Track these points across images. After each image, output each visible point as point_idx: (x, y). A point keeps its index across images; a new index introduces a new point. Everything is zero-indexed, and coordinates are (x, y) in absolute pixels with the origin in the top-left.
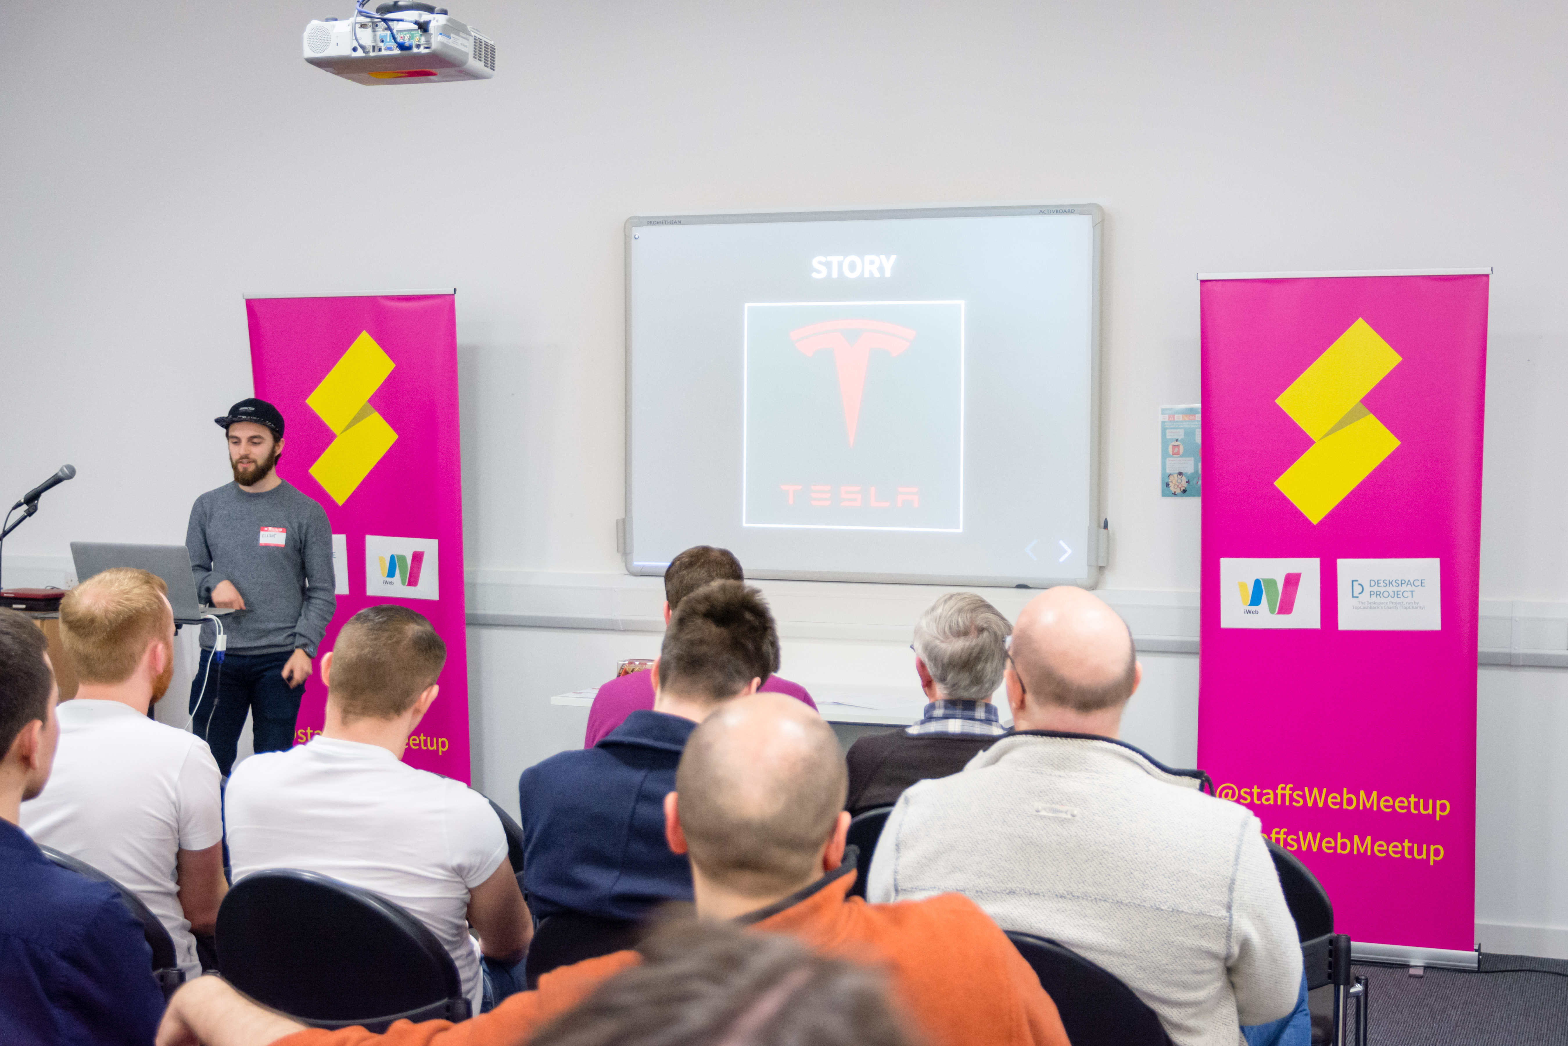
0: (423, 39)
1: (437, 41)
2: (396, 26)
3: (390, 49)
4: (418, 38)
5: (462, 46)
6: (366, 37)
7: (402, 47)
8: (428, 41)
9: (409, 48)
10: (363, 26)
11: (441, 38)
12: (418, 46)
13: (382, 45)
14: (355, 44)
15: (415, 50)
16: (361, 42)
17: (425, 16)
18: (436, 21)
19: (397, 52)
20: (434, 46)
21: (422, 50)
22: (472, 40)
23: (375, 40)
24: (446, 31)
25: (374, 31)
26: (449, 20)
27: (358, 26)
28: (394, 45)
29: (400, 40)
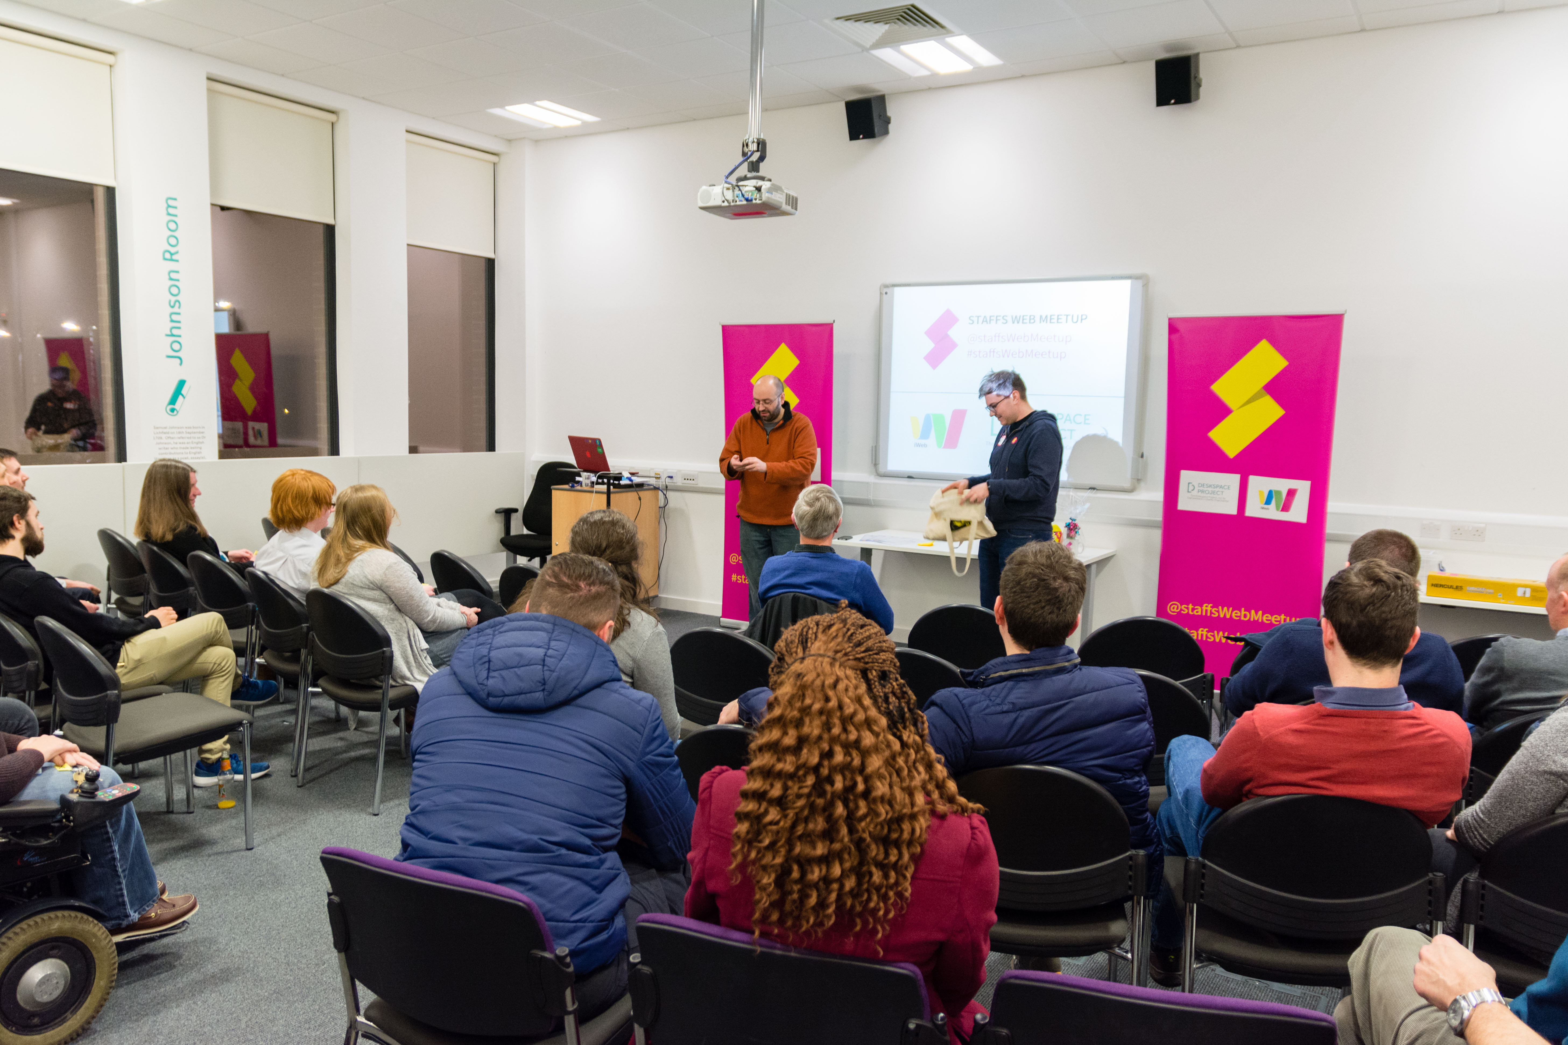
0: (758, 195)
1: (765, 196)
2: (744, 189)
3: (741, 201)
4: (756, 195)
5: (778, 198)
6: (729, 195)
7: (747, 200)
8: (761, 197)
9: (751, 200)
10: (728, 189)
11: (767, 195)
12: (756, 199)
13: (737, 199)
14: (724, 199)
15: (754, 201)
16: (727, 198)
17: (760, 183)
18: (765, 185)
19: (745, 202)
20: (764, 199)
21: (758, 202)
22: (785, 195)
23: (734, 196)
24: (769, 191)
25: (733, 191)
26: (772, 185)
27: (725, 189)
28: (743, 199)
29: (746, 196)
